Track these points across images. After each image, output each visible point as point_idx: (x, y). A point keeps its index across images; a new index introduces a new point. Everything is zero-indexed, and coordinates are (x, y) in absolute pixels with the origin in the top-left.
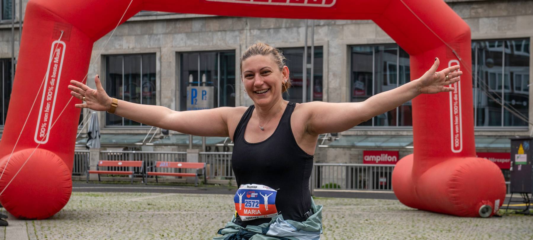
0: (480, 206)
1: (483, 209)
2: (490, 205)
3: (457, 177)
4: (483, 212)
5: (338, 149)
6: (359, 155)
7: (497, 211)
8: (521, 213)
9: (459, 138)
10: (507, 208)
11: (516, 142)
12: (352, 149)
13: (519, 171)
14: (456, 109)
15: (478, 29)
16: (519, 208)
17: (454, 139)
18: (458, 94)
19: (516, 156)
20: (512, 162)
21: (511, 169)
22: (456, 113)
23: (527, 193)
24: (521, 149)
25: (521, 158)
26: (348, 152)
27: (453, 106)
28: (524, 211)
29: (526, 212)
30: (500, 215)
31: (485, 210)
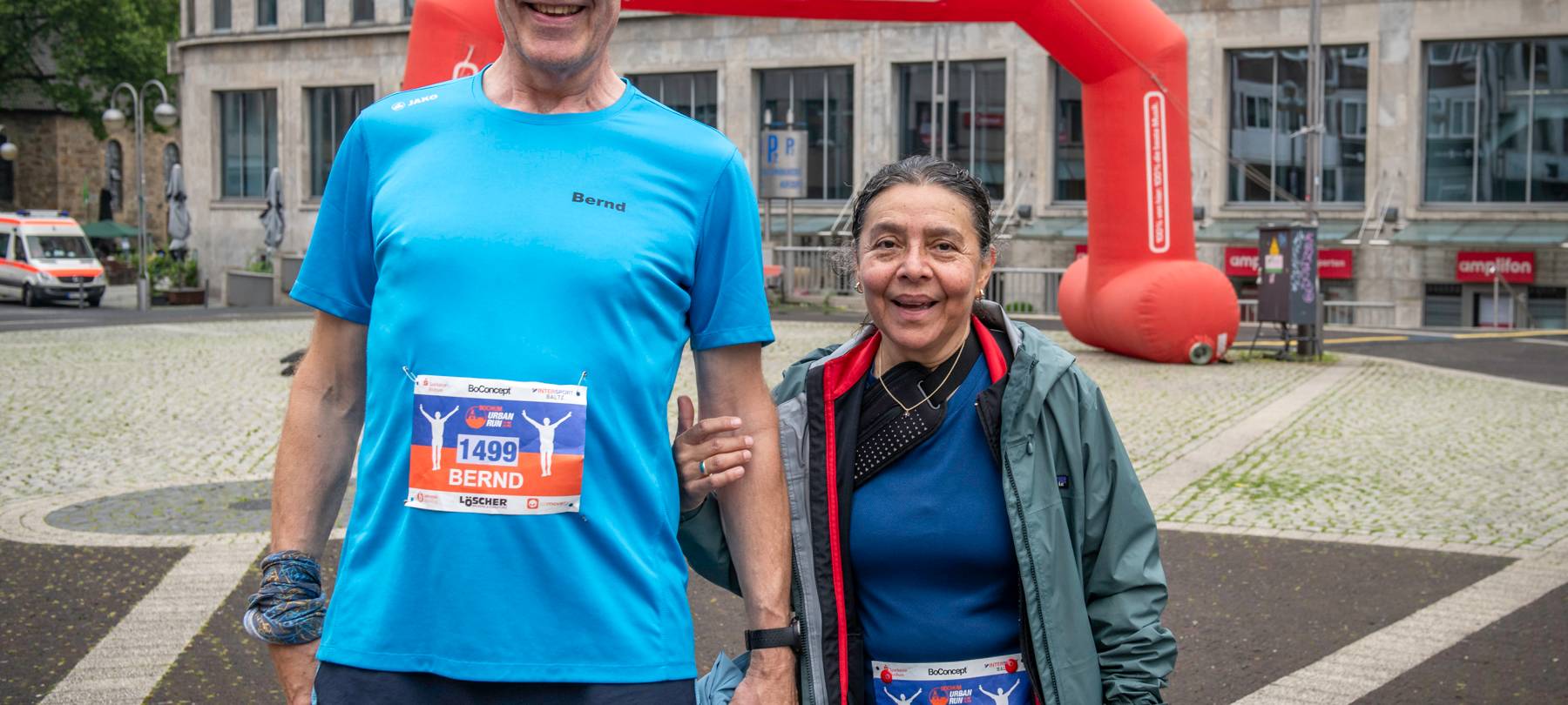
0: (1191, 345)
1: (1196, 350)
2: (1208, 343)
3: (1153, 295)
4: (1197, 355)
5: (1032, 242)
6: (1067, 252)
7: (1223, 354)
8: (1271, 357)
9: (1163, 227)
10: (1252, 348)
11: (1268, 233)
12: (1058, 242)
13: (1272, 285)
14: (1158, 177)
15: (1278, 29)
16: (1271, 349)
17: (1155, 228)
18: (1161, 150)
19: (1267, 258)
20: (1260, 270)
21: (1259, 281)
22: (1157, 183)
23: (1284, 324)
24: (1274, 247)
25: (1274, 262)
26: (1048, 247)
27: (1153, 172)
28: (1280, 352)
29: (1281, 356)
30: (1229, 360)
31: (1201, 351)
